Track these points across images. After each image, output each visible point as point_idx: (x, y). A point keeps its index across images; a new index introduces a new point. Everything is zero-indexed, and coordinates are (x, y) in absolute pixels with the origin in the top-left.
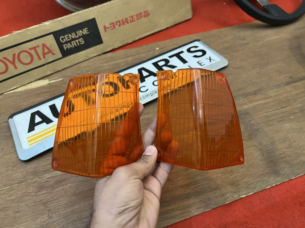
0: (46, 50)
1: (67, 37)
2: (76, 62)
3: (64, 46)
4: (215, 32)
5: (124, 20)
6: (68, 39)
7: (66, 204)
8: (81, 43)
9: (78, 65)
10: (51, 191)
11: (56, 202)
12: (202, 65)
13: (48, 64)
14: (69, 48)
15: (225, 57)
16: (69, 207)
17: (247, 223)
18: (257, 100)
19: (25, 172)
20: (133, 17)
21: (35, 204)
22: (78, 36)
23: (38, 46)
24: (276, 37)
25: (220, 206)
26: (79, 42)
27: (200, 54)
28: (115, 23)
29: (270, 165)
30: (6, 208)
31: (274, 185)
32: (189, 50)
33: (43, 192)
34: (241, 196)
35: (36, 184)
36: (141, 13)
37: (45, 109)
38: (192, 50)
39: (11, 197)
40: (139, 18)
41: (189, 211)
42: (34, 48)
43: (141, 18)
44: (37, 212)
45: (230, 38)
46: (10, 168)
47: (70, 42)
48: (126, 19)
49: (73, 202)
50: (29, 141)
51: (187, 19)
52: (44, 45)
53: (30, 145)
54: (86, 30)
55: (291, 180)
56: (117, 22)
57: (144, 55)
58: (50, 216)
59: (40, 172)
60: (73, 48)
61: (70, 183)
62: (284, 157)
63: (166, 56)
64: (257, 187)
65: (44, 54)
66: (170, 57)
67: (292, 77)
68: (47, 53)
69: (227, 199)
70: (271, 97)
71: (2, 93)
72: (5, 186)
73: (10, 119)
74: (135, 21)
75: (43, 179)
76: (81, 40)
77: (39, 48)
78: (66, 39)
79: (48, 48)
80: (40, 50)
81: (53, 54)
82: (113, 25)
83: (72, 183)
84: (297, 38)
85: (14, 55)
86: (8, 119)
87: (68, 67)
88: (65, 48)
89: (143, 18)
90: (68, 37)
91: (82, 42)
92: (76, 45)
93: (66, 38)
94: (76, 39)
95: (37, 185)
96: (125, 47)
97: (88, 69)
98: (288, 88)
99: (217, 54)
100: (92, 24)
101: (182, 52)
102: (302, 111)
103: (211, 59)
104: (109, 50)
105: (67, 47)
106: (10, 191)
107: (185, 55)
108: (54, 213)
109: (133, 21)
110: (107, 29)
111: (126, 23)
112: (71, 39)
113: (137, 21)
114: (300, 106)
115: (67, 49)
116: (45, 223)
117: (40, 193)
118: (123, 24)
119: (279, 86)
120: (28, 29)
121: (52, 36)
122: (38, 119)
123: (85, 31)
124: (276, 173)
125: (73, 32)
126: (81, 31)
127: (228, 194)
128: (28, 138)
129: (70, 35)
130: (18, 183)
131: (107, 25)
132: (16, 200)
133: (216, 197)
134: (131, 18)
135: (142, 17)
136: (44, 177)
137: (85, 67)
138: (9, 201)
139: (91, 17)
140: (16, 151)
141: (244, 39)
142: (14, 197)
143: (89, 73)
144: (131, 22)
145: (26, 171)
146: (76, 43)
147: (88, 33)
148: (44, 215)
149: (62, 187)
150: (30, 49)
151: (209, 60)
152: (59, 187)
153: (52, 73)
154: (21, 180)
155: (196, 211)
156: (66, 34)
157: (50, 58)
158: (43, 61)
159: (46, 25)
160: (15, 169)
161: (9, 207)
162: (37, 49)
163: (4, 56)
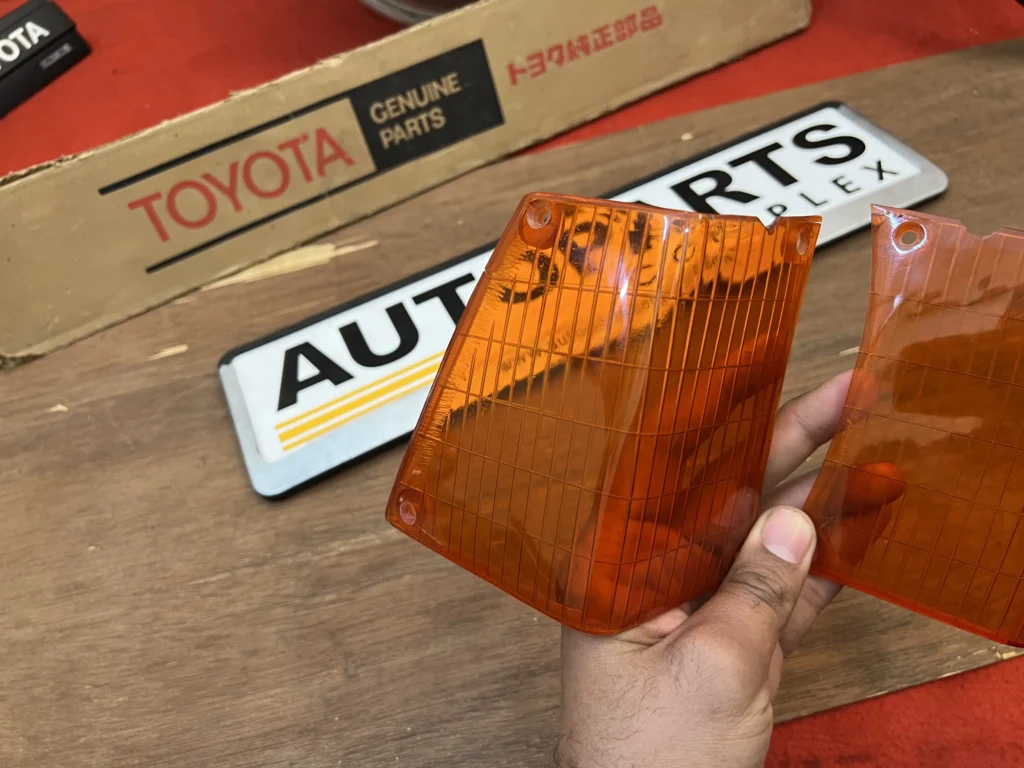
0: (328, 151)
1: (392, 104)
2: (418, 187)
3: (382, 134)
4: (894, 71)
5: (575, 43)
6: (395, 110)
7: (400, 637)
8: (436, 126)
9: (423, 197)
10: (352, 596)
11: (368, 629)
12: (848, 192)
13: (332, 192)
14: (397, 142)
15: (938, 163)
16: (406, 648)
19: (271, 533)
20: (606, 31)
21: (305, 631)
22: (424, 103)
23: (305, 137)
25: (921, 685)
26: (429, 121)
27: (842, 150)
28: (546, 55)
30: (219, 637)
32: (800, 140)
33: (328, 598)
34: (998, 655)
35: (306, 571)
36: (632, 17)
37: (327, 338)
38: (812, 137)
39: (232, 605)
40: (624, 35)
41: (808, 692)
42: (293, 144)
43: (632, 31)
44: (312, 657)
45: (952, 92)
46: (227, 517)
47: (400, 120)
48: (583, 38)
49: (420, 635)
50: (283, 438)
51: (790, 29)
52: (322, 135)
53: (286, 448)
54: (453, 79)
56: (551, 51)
57: (639, 160)
58: (352, 672)
59: (315, 533)
60: (411, 141)
61: (409, 573)
63: (718, 162)
65: (322, 162)
66: (735, 163)
68: (331, 159)
69: (948, 660)
71: (195, 284)
72: (215, 571)
73: (224, 369)
74: (611, 43)
75: (327, 555)
76: (436, 114)
77: (307, 143)
78: (390, 113)
79: (332, 143)
80: (309, 150)
81: (350, 162)
82: (538, 60)
83: (415, 573)
85: (234, 167)
86: (219, 366)
87: (393, 206)
88: (385, 142)
89: (639, 34)
90: (395, 107)
91: (438, 122)
92: (419, 132)
93: (390, 108)
94: (418, 111)
95: (310, 575)
96: (573, 134)
97: (456, 209)
99: (907, 150)
100: (470, 60)
101: (776, 146)
103: (883, 167)
104: (522, 144)
105: (391, 138)
106: (229, 588)
107: (789, 158)
108: (364, 665)
109: (606, 44)
110: (519, 77)
111: (581, 54)
112: (403, 110)
113: (617, 45)
115: (391, 143)
116: (335, 693)
117: (317, 600)
118: (573, 55)
120: (277, 85)
121: (346, 103)
122: (306, 369)
123: (449, 85)
125: (410, 89)
126: (435, 85)
127: (949, 643)
128: (279, 427)
129: (401, 99)
130: (251, 565)
131: (520, 61)
132: (248, 617)
133: (905, 651)
134: (598, 36)
135: (636, 29)
136: (328, 551)
137: (446, 204)
138: (229, 619)
139: (469, 37)
140: (243, 466)
141: (1006, 95)
142: (240, 607)
143: (460, 222)
144: (598, 47)
145: (275, 528)
146: (420, 124)
147: (458, 89)
148: (332, 667)
149: (385, 585)
150: (282, 147)
151: (876, 175)
152: (375, 584)
153: (342, 222)
154: (262, 555)
155: (833, 692)
156: (389, 96)
157: (340, 174)
158: (317, 186)
159: (329, 70)
160: (243, 520)
161: (227, 636)
162: (302, 147)
163: (206, 171)
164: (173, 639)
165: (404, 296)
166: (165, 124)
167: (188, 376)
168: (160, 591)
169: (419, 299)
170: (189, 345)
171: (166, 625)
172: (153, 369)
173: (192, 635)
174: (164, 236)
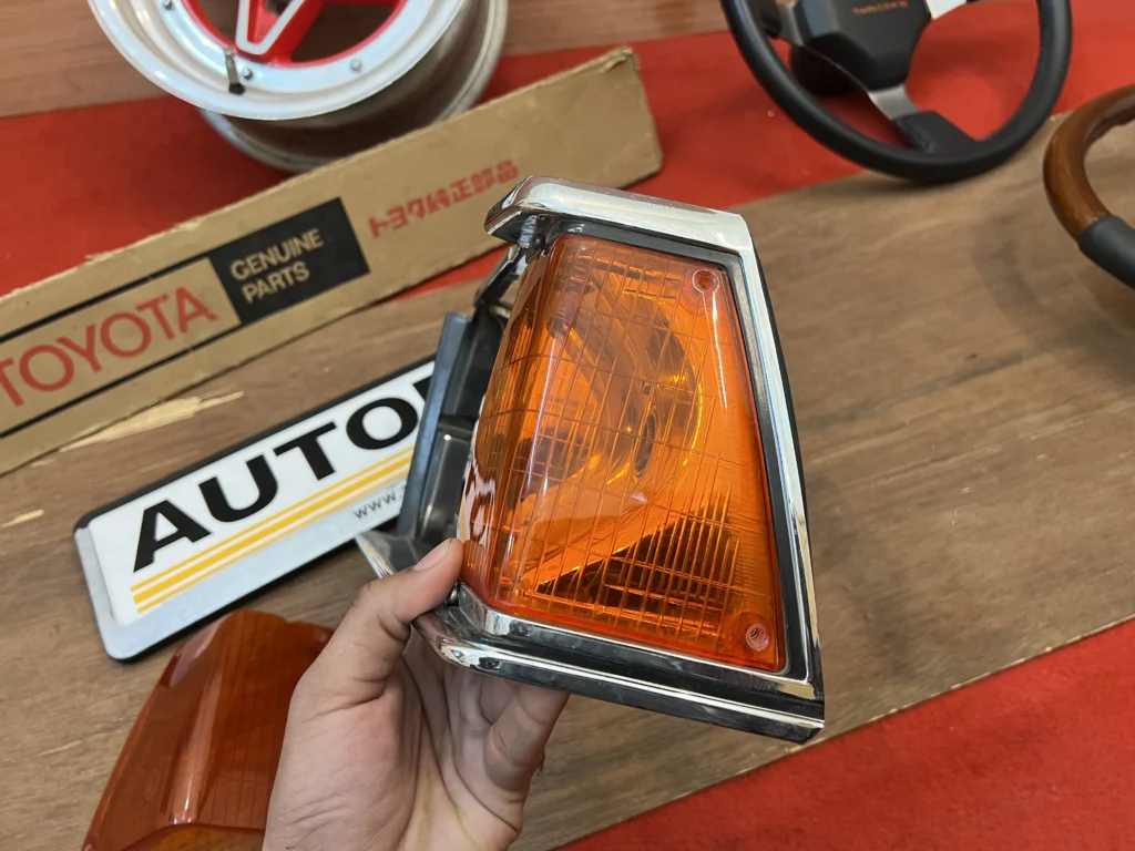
0: (189, 308)
1: (253, 261)
2: (286, 336)
3: (245, 289)
5: (434, 197)
6: (256, 267)
8: (300, 279)
13: (196, 347)
14: (261, 294)
17: (799, 831)
18: (857, 438)
19: (126, 696)
20: (464, 185)
22: (287, 257)
23: (165, 297)
24: (933, 222)
25: (720, 783)
28: (406, 209)
29: (887, 647)
30: (68, 806)
31: (894, 710)
34: (787, 750)
36: (487, 172)
37: (186, 495)
39: (84, 772)
40: (482, 186)
41: (624, 799)
42: (153, 305)
43: (490, 183)
46: (79, 684)
47: (263, 276)
48: (441, 192)
50: (138, 599)
51: (643, 174)
52: (182, 294)
53: (140, 610)
54: (314, 235)
55: (950, 693)
56: (410, 205)
60: (276, 294)
62: (931, 620)
64: (839, 719)
65: (184, 320)
67: (974, 356)
68: (194, 315)
69: (743, 758)
70: (901, 426)
71: (54, 446)
72: (66, 740)
73: (80, 533)
74: (470, 195)
76: (299, 268)
77: (167, 302)
78: (252, 269)
79: (194, 302)
80: (169, 310)
81: (212, 317)
82: (399, 215)
84: (1005, 220)
85: (90, 330)
86: (75, 530)
87: (261, 355)
88: (249, 297)
89: (496, 185)
90: (256, 264)
91: (302, 275)
92: (283, 285)
93: (252, 265)
94: (281, 266)
96: (440, 280)
97: (322, 357)
98: (960, 393)
100: (331, 217)
102: (999, 468)
104: (390, 291)
105: (254, 293)
106: (81, 755)
109: (465, 196)
110: (381, 230)
111: (441, 206)
112: (265, 266)
113: (477, 196)
114: (996, 451)
115: (255, 298)
118: (433, 207)
119: (929, 388)
120: (132, 249)
121: (205, 264)
122: (164, 527)
123: (311, 240)
124: (900, 671)
125: (271, 246)
126: (296, 241)
127: (742, 745)
128: (133, 589)
129: (262, 256)
130: (104, 730)
131: (381, 216)
133: (708, 753)
134: (456, 189)
135: (494, 181)
137: (313, 352)
138: (78, 787)
139: (327, 197)
140: (97, 631)
141: (827, 233)
143: (327, 370)
144: (457, 200)
145: (128, 691)
146: (284, 278)
147: (321, 244)
150: (141, 308)
153: (208, 375)
154: (115, 720)
155: (644, 798)
156: (249, 254)
157: (202, 329)
158: (180, 343)
159: (186, 232)
160: (96, 685)
161: (76, 805)
162: (162, 307)
163: (61, 334)
164: (23, 811)
165: (265, 448)
166: (16, 292)
167: (44, 542)
168: (8, 764)
169: (279, 451)
170: (44, 509)
171: (15, 798)
172: (7, 537)
173: (43, 805)
174: (17, 400)
